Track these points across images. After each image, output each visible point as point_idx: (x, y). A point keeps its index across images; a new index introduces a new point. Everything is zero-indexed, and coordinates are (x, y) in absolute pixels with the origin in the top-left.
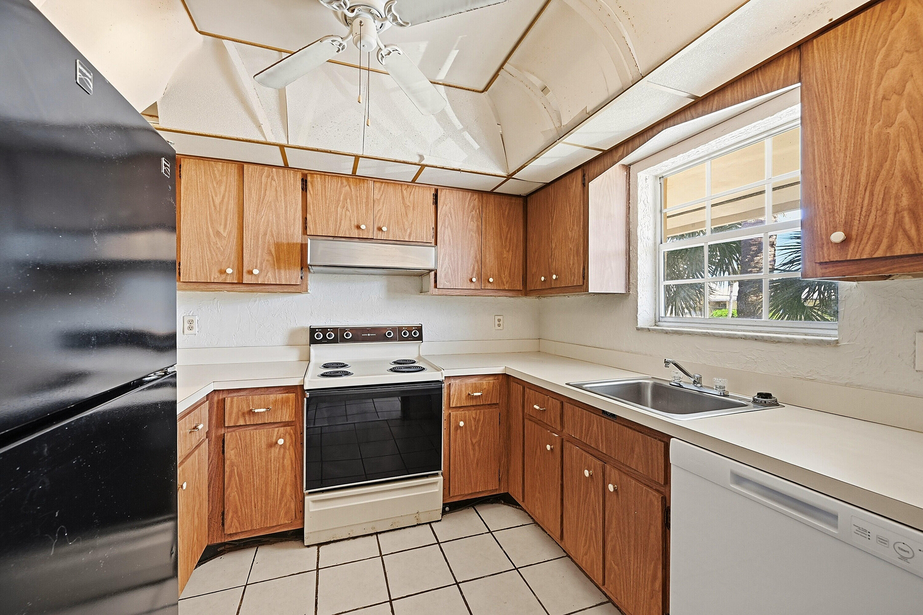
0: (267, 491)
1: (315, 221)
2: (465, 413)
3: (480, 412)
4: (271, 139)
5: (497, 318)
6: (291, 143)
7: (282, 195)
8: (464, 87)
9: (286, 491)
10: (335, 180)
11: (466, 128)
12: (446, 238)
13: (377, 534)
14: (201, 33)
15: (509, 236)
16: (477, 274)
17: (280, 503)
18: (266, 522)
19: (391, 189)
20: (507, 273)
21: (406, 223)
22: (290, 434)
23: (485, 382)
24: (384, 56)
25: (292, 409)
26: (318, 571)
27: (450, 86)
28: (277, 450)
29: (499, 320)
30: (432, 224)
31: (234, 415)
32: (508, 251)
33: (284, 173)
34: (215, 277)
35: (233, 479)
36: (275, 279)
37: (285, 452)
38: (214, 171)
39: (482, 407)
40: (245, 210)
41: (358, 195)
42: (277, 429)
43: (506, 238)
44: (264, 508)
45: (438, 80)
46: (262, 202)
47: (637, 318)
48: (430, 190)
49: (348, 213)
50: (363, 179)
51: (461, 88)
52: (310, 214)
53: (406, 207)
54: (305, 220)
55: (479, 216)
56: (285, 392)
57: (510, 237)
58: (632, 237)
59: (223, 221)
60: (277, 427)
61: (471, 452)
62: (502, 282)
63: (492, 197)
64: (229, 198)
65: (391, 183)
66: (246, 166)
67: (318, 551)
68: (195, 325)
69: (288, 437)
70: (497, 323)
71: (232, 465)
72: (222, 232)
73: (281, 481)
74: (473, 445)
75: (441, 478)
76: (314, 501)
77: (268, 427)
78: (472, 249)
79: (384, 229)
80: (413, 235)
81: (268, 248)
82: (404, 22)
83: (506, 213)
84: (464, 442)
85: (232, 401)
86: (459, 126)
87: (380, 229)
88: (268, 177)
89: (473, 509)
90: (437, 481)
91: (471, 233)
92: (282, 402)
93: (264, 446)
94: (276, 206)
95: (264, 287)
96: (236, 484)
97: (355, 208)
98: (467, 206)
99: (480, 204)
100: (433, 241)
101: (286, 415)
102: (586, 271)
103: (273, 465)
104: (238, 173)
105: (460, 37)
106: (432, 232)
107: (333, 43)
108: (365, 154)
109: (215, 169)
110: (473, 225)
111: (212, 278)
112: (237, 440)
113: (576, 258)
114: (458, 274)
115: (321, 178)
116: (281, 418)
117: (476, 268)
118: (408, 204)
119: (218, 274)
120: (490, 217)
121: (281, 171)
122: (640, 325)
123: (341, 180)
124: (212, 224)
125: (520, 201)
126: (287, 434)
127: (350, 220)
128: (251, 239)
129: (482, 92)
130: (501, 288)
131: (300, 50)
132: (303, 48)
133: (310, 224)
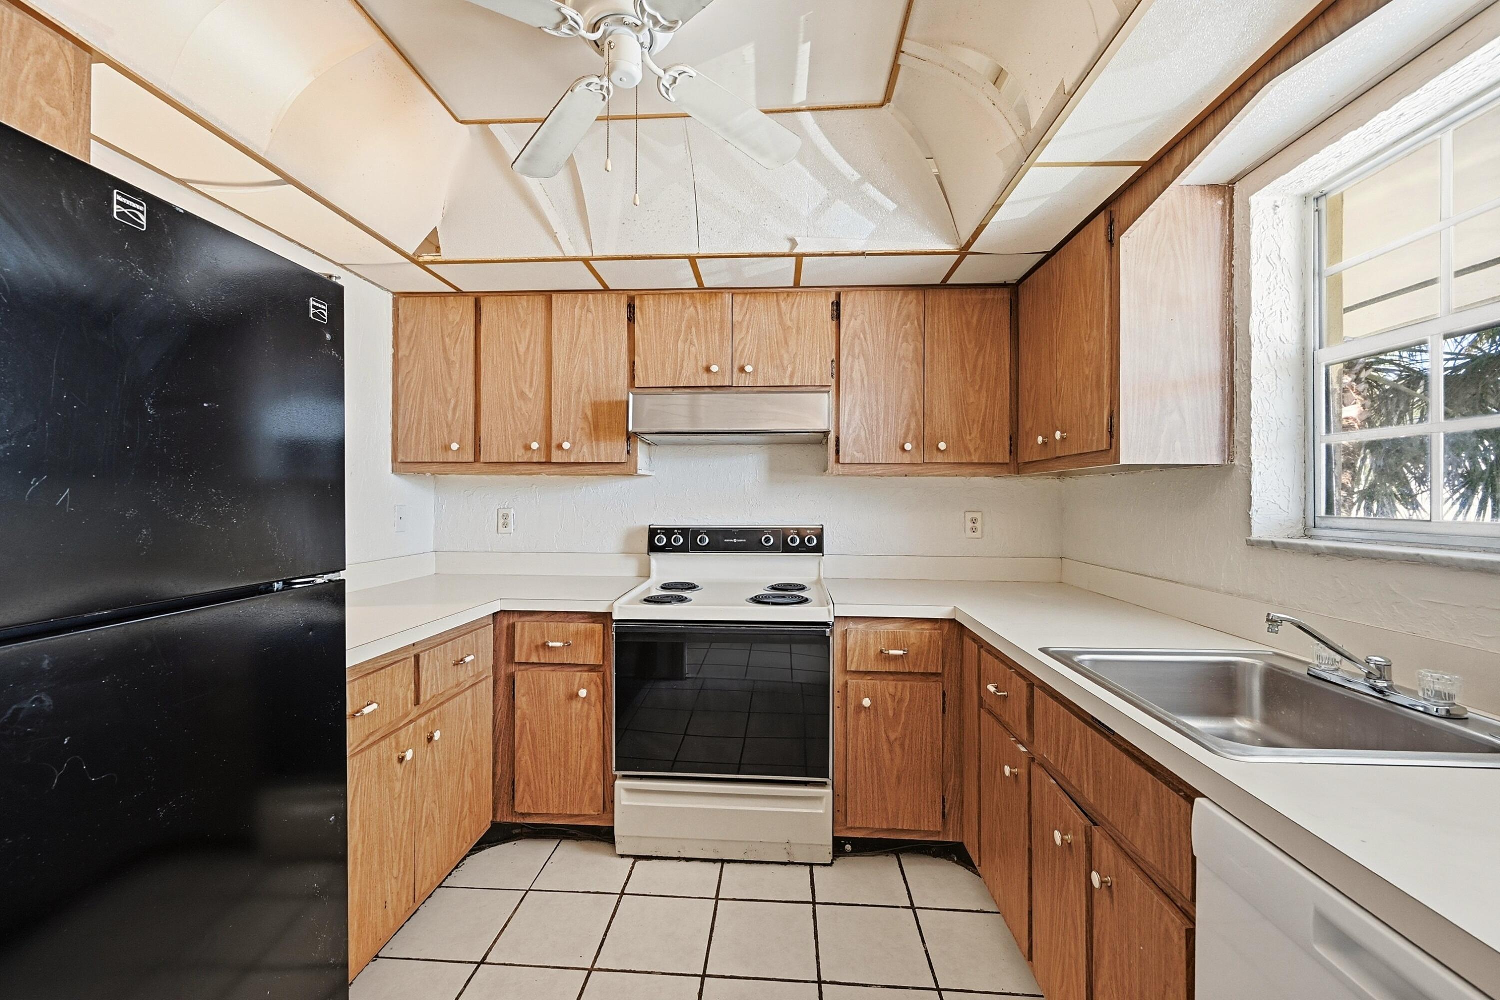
0: (566, 762)
1: (646, 366)
2: (874, 685)
3: (904, 686)
4: (571, 253)
5: (970, 516)
6: (597, 254)
7: (602, 331)
8: (847, 104)
9: (591, 766)
10: (674, 299)
11: (868, 176)
12: (856, 375)
13: (723, 862)
14: (462, 122)
15: (980, 363)
16: (916, 438)
17: (584, 783)
18: (565, 807)
19: (760, 303)
20: (976, 433)
21: (785, 356)
22: (596, 684)
23: (913, 632)
24: (669, 87)
25: (599, 648)
26: (621, 898)
27: (820, 109)
28: (579, 706)
29: (974, 521)
30: (831, 355)
31: (525, 647)
32: (979, 392)
33: (603, 300)
34: (520, 455)
35: (524, 737)
36: (593, 455)
37: (589, 709)
38: (517, 308)
39: (907, 677)
40: (554, 360)
41: (708, 319)
42: (579, 674)
43: (975, 367)
44: (563, 786)
45: (798, 104)
46: (576, 344)
47: (1250, 519)
48: (827, 296)
49: (693, 349)
50: (716, 293)
51: (841, 108)
52: (639, 356)
53: (786, 329)
54: (633, 365)
55: (918, 331)
56: (591, 620)
57: (984, 364)
58: (1239, 341)
59: (529, 377)
60: (581, 671)
61: (887, 756)
62: (967, 448)
63: (945, 294)
64: (535, 345)
65: (760, 293)
66: (554, 296)
67: (633, 868)
68: (511, 520)
69: (593, 687)
70: (970, 525)
71: (524, 718)
72: (528, 393)
73: (585, 751)
74: (891, 744)
75: (828, 792)
76: (630, 791)
77: (569, 670)
78: (906, 391)
79: (749, 369)
80: (798, 374)
81: (583, 411)
82: (671, 22)
83: (975, 321)
84: (873, 735)
85: (523, 629)
86: (854, 175)
87: (742, 370)
88: (582, 308)
89: (895, 858)
90: (822, 796)
91: (904, 363)
92: (586, 636)
93: (563, 697)
94: (592, 348)
95: (579, 468)
96: (528, 746)
97: (703, 340)
98: (895, 314)
99: (922, 310)
100: (833, 382)
101: (592, 656)
102: (1115, 421)
103: (574, 725)
104: (547, 307)
105: (803, 18)
106: (829, 368)
107: (590, 88)
108: (703, 252)
109: (520, 306)
110: (907, 349)
111: (516, 457)
112: (529, 682)
113: (1095, 395)
114: (878, 438)
115: (654, 300)
116: (584, 658)
117: (913, 425)
118: (789, 324)
119: (523, 451)
120: (941, 331)
121: (599, 296)
122: (1255, 536)
123: (683, 299)
124: (516, 381)
125: (1005, 295)
126: (593, 684)
127: (697, 360)
128: (561, 399)
129: (882, 105)
130: (965, 461)
131: (552, 112)
132: (554, 108)
133: (639, 372)
